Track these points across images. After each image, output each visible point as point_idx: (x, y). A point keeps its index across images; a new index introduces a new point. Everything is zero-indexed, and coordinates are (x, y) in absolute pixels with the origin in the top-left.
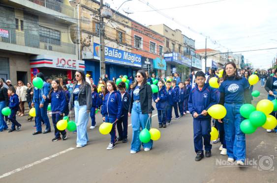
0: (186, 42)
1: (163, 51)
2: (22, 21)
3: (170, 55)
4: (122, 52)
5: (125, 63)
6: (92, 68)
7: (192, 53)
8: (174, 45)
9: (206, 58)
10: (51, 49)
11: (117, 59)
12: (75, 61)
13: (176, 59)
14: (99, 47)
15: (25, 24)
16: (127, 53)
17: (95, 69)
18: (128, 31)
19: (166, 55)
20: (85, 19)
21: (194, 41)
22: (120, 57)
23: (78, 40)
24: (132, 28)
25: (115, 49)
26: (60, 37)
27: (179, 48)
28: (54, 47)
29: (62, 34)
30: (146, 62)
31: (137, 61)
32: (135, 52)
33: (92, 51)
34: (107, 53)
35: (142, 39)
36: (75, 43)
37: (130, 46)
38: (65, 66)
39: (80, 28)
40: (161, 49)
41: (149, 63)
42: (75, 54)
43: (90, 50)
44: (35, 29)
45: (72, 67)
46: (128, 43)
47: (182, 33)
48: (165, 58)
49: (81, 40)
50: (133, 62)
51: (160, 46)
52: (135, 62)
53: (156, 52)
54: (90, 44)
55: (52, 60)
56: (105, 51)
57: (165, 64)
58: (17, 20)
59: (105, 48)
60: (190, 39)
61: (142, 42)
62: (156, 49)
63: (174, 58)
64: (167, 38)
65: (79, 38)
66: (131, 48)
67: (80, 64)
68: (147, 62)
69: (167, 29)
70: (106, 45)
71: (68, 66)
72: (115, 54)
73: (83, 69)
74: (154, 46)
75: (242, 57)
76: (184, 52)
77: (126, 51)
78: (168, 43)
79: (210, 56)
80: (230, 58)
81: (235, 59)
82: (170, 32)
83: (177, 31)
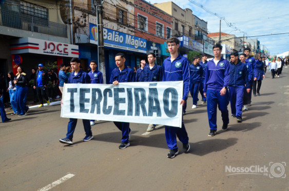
0: (197, 24)
1: (171, 34)
3: (181, 39)
4: (124, 35)
5: (128, 49)
6: (88, 55)
7: (205, 37)
8: (183, 26)
10: (36, 30)
11: (118, 43)
12: (67, 45)
13: (186, 44)
14: (96, 29)
16: (130, 37)
17: (91, 55)
18: (131, 9)
21: (206, 23)
22: (121, 42)
23: (70, 20)
24: (135, 6)
25: (116, 31)
26: (47, 16)
27: (190, 31)
28: (40, 27)
30: (152, 48)
31: (142, 46)
32: (139, 35)
33: (88, 33)
34: (106, 35)
35: (147, 19)
36: (66, 23)
37: (133, 28)
38: (54, 52)
39: (73, 4)
40: (169, 32)
41: (156, 49)
42: (66, 37)
43: (85, 32)
45: (63, 53)
46: (131, 25)
49: (73, 20)
50: (137, 47)
51: (168, 28)
52: (139, 48)
53: (163, 35)
54: (85, 24)
55: (38, 45)
56: (104, 33)
59: (104, 30)
60: (202, 21)
61: (147, 22)
62: (163, 31)
63: (184, 43)
64: (176, 19)
65: (71, 17)
66: (134, 30)
67: (72, 49)
68: (154, 48)
69: (175, 7)
70: (104, 26)
71: (58, 52)
72: (115, 37)
73: (77, 56)
74: (161, 29)
75: (258, 43)
76: (196, 36)
77: (129, 35)
78: (177, 25)
79: (224, 41)
80: (245, 44)
81: (250, 45)
82: (180, 12)
83: (188, 11)
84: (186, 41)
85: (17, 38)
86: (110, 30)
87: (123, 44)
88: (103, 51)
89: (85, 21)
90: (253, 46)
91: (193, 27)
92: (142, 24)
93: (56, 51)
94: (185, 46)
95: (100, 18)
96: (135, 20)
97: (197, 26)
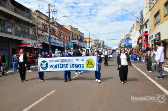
1: (71, 39)
2: (14, 24)
3: (75, 41)
5: (57, 45)
8: (75, 35)
9: (89, 43)
11: (54, 43)
12: (38, 44)
15: (15, 25)
18: (56, 28)
20: (39, 23)
21: (83, 34)
25: (53, 38)
26: (29, 32)
27: (77, 37)
29: (30, 30)
32: (60, 39)
37: (57, 36)
39: (37, 27)
40: (70, 38)
41: (66, 45)
44: (19, 28)
45: (37, 47)
47: (78, 30)
48: (72, 42)
52: (61, 45)
53: (68, 39)
54: (44, 36)
55: (30, 43)
57: (72, 45)
58: (12, 23)
60: (82, 33)
61: (62, 34)
62: (68, 37)
64: (72, 33)
65: (36, 32)
67: (40, 45)
69: (72, 28)
72: (53, 40)
73: (41, 48)
74: (67, 36)
75: (104, 42)
76: (79, 40)
77: (57, 39)
78: (72, 35)
79: (91, 41)
80: (99, 43)
81: (101, 44)
82: (73, 29)
83: (77, 29)
84: (76, 42)
85: (22, 41)
86: (52, 38)
87: (56, 43)
88: (51, 46)
89: (44, 34)
90: (102, 44)
91: (79, 36)
93: (35, 46)
94: (76, 44)
95: (50, 33)
96: (58, 33)
97: (80, 35)
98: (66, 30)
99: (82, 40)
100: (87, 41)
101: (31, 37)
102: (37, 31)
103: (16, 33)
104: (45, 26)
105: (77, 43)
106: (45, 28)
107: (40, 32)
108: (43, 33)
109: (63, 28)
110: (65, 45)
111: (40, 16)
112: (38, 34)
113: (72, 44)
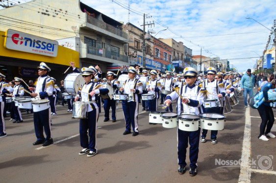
1: (171, 59)
3: (177, 62)
5: (153, 68)
7: (191, 60)
8: (178, 53)
9: (201, 64)
10: (116, 59)
18: (152, 45)
19: (174, 62)
20: (131, 39)
21: (191, 50)
22: (150, 64)
24: (153, 43)
26: (119, 52)
27: (182, 56)
28: (117, 58)
29: (121, 50)
32: (157, 60)
33: (137, 60)
35: (159, 50)
37: (153, 56)
39: (128, 45)
40: (170, 57)
41: (165, 68)
44: (109, 47)
46: (152, 54)
48: (173, 64)
50: (156, 67)
51: (169, 55)
53: (167, 59)
55: (120, 66)
60: (189, 49)
61: (159, 52)
62: (167, 57)
64: (175, 50)
65: (127, 52)
69: (174, 42)
72: (147, 62)
74: (166, 55)
76: (185, 59)
77: (153, 60)
78: (174, 52)
79: (203, 62)
80: (218, 64)
81: (222, 65)
82: (176, 44)
83: (181, 43)
84: (180, 63)
85: (112, 64)
86: (146, 58)
87: (151, 66)
91: (184, 53)
92: (157, 53)
94: (179, 66)
95: (144, 53)
96: (154, 51)
97: (186, 52)
98: (166, 46)
99: (189, 59)
100: (198, 60)
101: (121, 58)
102: (129, 51)
103: (106, 54)
104: (138, 42)
105: (181, 65)
106: (137, 45)
107: (132, 51)
108: (135, 53)
109: (161, 44)
110: (163, 68)
111: (132, 31)
112: (130, 54)
113: (174, 66)
